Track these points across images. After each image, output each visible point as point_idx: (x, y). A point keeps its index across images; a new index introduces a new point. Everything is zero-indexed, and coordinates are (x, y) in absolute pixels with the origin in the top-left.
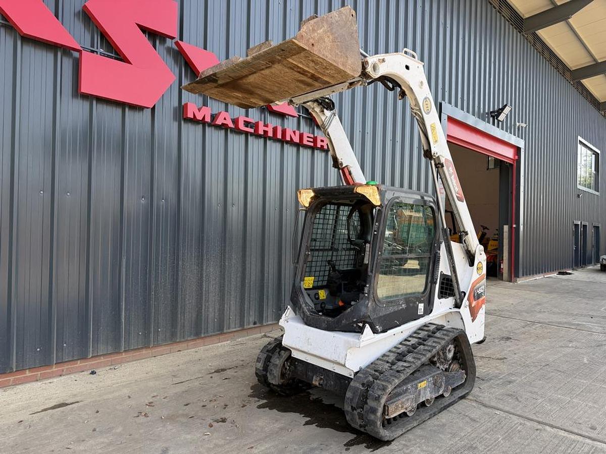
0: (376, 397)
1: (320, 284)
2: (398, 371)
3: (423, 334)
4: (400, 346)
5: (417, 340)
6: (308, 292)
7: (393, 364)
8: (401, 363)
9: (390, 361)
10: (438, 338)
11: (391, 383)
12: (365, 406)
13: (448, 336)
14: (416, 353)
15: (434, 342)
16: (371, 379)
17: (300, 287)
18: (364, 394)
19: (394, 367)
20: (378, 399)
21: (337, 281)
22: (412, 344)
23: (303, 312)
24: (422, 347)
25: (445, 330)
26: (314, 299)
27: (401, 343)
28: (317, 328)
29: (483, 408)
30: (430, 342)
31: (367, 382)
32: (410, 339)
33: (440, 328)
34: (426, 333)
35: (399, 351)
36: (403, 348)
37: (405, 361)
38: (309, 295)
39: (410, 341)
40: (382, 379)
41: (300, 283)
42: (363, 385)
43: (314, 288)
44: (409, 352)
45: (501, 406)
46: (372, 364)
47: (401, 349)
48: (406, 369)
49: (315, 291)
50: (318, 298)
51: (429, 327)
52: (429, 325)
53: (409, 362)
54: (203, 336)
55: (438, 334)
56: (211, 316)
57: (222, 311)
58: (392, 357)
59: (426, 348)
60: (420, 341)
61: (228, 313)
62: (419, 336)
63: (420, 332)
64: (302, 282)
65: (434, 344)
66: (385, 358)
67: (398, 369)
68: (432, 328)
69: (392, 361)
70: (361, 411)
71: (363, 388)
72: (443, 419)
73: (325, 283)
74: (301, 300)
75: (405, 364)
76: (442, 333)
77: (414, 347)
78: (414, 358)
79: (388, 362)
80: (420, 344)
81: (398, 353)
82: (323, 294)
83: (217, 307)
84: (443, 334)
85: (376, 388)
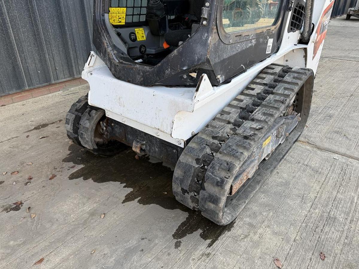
0: (218, 182)
1: (136, 19)
2: (246, 138)
3: (268, 79)
4: (242, 97)
5: (262, 87)
6: (119, 30)
7: (237, 125)
8: (248, 124)
9: (232, 121)
10: (289, 83)
11: (239, 159)
12: (201, 191)
13: (300, 79)
14: (265, 106)
15: (285, 89)
16: (208, 150)
17: (104, 21)
18: (200, 174)
19: (240, 131)
20: (220, 184)
21: (159, 13)
22: (258, 94)
23: (110, 59)
24: (271, 97)
25: (294, 72)
26: (128, 40)
27: (242, 93)
28: (129, 82)
29: (319, 152)
30: (280, 89)
31: (204, 156)
32: (253, 86)
33: (287, 70)
34: (272, 77)
35: (242, 105)
36: (247, 101)
37: (253, 120)
38: (119, 35)
39: (253, 89)
40: (225, 152)
41: (103, 16)
42: (198, 161)
43: (128, 25)
44: (256, 105)
45: (335, 148)
46: (207, 126)
47: (245, 101)
48: (256, 132)
49: (130, 30)
50: (135, 40)
51: (273, 69)
52: (274, 67)
53: (258, 121)
54: (27, 88)
55: (287, 78)
56: (32, 67)
57: (43, 61)
58: (234, 115)
59: (277, 98)
60: (267, 88)
61: (53, 63)
62: (264, 82)
63: (264, 76)
64: (106, 15)
65: (286, 92)
66: (225, 117)
67: (246, 134)
68: (278, 70)
69: (235, 120)
70: (195, 196)
71: (197, 166)
72: (284, 173)
73: (143, 19)
74: (106, 41)
75: (255, 125)
76: (292, 76)
77: (261, 97)
78: (264, 114)
79: (229, 123)
80: (267, 92)
81: (241, 108)
82: (141, 34)
83: (37, 57)
84: (294, 78)
85: (217, 168)
